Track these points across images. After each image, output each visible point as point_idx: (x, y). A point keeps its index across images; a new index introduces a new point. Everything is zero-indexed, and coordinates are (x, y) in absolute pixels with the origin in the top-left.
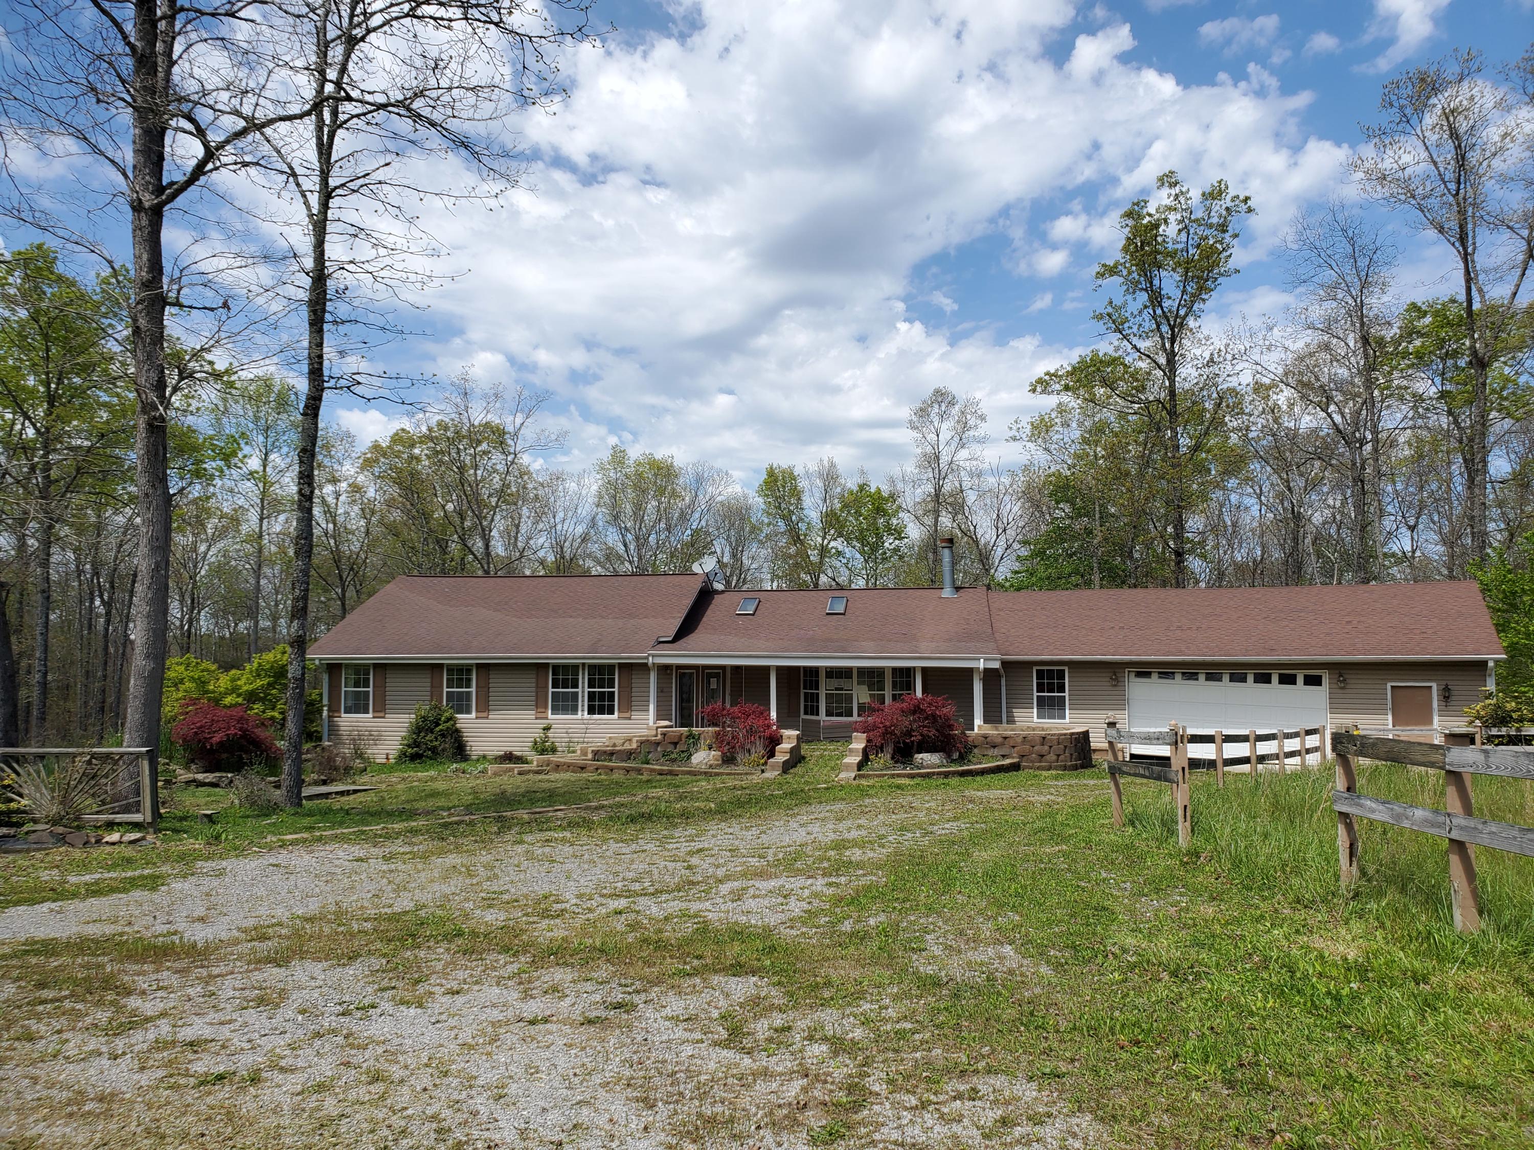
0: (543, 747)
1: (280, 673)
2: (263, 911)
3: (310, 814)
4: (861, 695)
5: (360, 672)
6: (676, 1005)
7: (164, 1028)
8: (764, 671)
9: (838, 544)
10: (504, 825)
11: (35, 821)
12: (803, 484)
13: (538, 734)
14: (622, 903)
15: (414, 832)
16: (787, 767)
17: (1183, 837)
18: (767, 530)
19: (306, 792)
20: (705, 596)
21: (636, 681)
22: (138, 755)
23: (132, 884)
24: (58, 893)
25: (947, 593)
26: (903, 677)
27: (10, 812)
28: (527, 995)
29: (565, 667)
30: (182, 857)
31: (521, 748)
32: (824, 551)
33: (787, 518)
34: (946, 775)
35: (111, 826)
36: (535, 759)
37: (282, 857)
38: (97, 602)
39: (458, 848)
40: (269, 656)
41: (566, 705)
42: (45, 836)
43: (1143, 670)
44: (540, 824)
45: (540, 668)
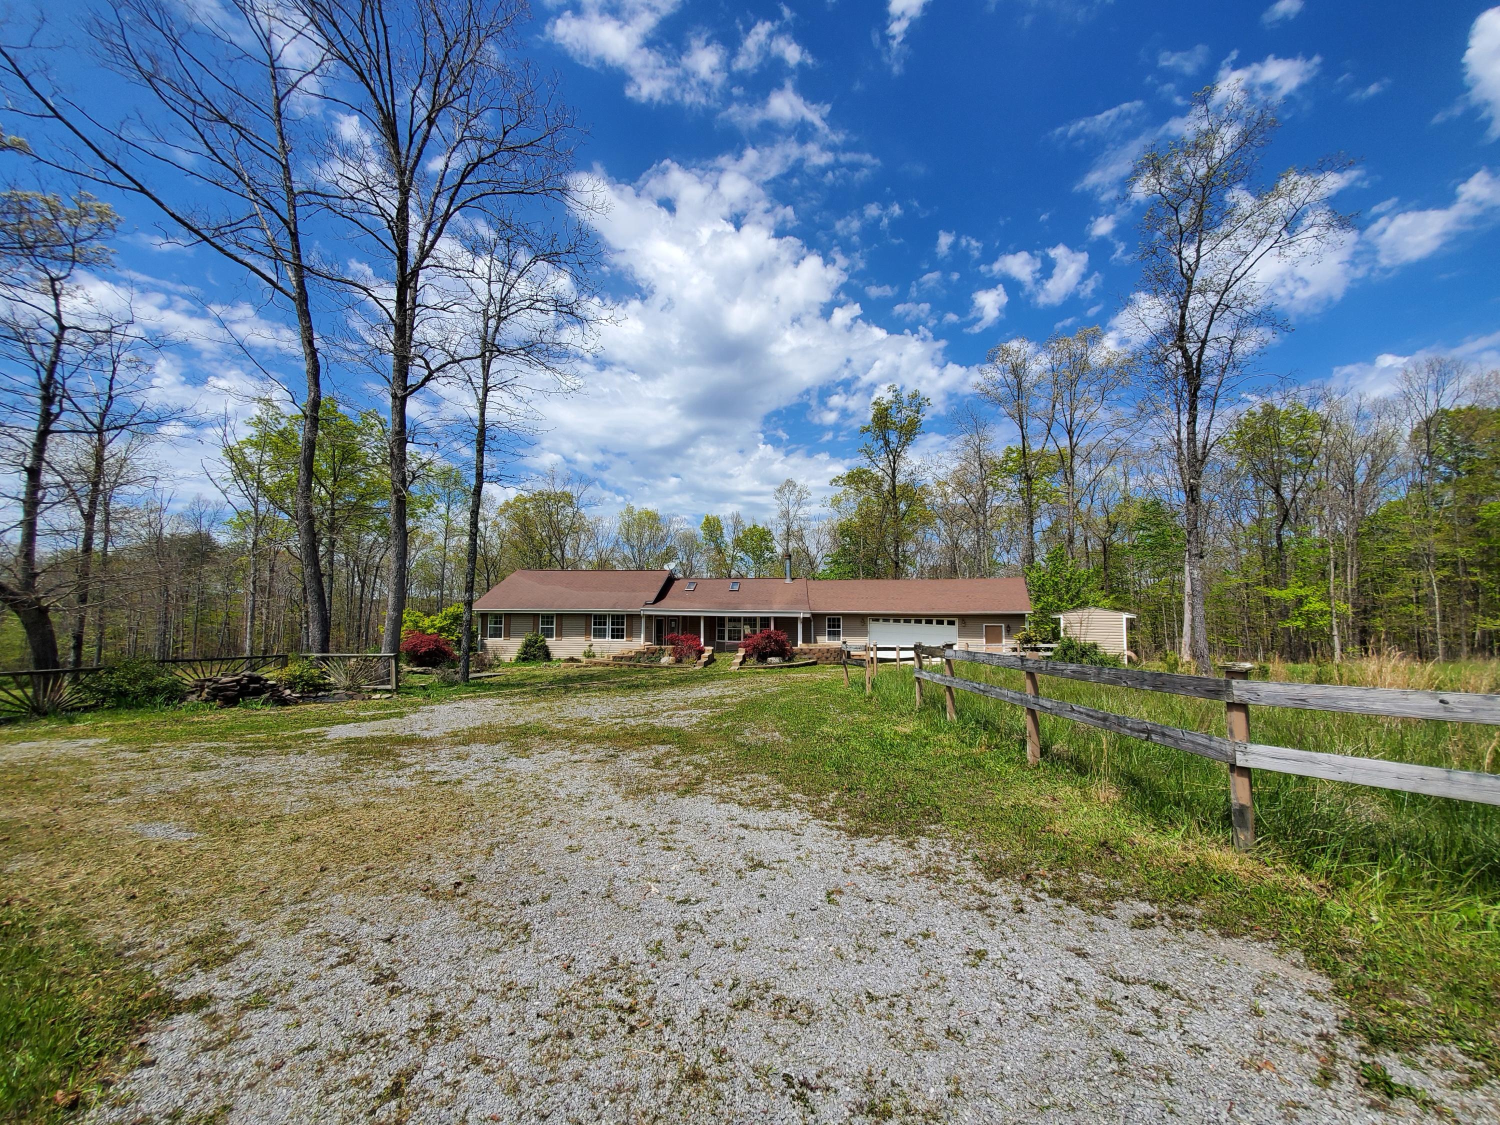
0: (589, 655)
1: (456, 618)
2: (455, 726)
3: (474, 685)
4: (747, 630)
5: (498, 617)
6: (635, 755)
7: (418, 767)
8: (698, 618)
9: (741, 554)
10: (567, 690)
11: (337, 689)
12: (723, 524)
13: (587, 649)
14: (619, 720)
15: (525, 693)
16: (706, 664)
17: (868, 691)
18: (705, 547)
19: (471, 676)
20: (670, 581)
21: (635, 621)
22: (390, 657)
23: (391, 715)
24: (357, 720)
25: (788, 581)
26: (765, 621)
27: (325, 684)
28: (573, 753)
29: (600, 616)
30: (412, 704)
31: (579, 655)
32: (734, 558)
33: (716, 542)
34: (782, 667)
35: (375, 691)
36: (584, 660)
37: (461, 704)
38: (356, 579)
39: (545, 700)
40: (451, 610)
41: (600, 634)
42: (343, 696)
43: (876, 618)
44: (585, 689)
45: (587, 616)
